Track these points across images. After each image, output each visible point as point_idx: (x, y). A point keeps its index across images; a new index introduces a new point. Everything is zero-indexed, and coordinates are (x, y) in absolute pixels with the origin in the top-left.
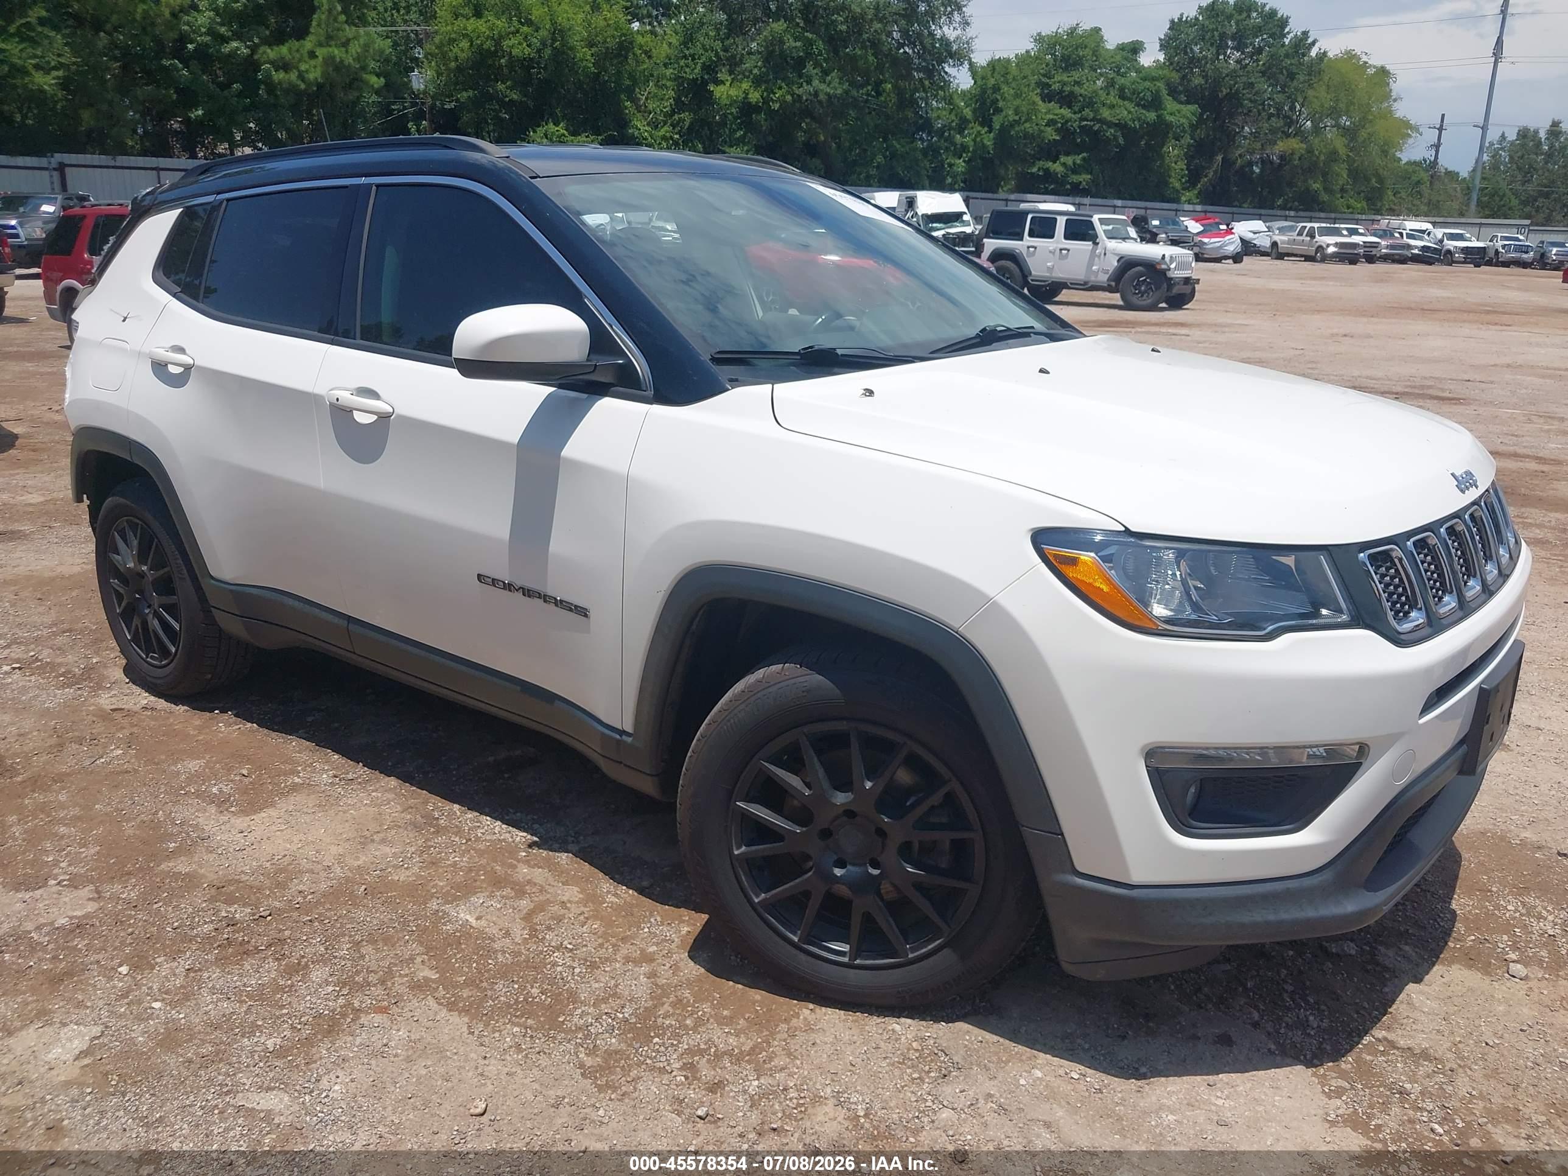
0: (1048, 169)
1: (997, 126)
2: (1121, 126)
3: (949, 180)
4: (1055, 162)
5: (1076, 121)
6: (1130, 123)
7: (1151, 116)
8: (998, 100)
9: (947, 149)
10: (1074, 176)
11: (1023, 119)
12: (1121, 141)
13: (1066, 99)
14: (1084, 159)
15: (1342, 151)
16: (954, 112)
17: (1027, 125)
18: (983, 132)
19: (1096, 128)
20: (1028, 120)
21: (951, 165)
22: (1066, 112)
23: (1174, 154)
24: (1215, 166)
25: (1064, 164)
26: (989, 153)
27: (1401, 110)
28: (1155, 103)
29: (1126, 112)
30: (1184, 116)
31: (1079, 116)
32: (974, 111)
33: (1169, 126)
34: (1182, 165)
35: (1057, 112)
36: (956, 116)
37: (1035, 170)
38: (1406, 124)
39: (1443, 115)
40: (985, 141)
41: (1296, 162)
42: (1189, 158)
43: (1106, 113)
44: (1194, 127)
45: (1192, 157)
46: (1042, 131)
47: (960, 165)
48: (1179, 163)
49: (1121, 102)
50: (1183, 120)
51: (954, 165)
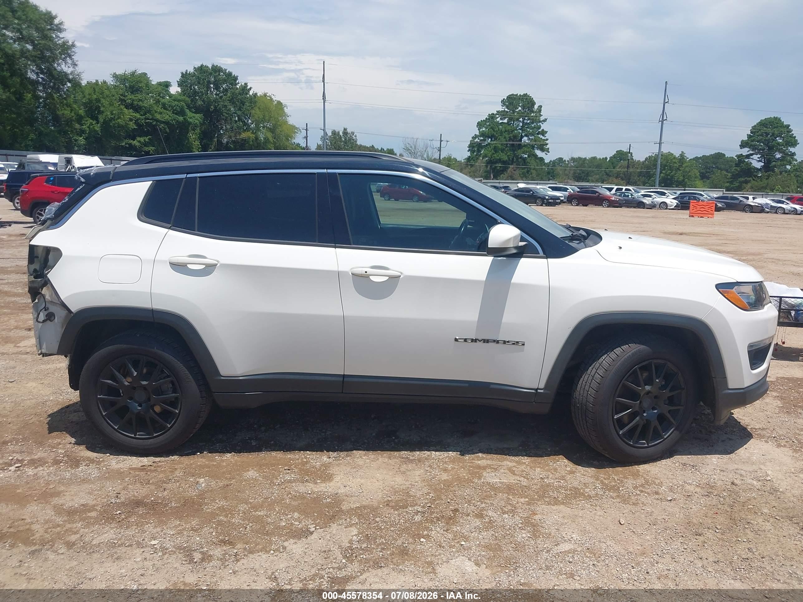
0: (131, 144)
1: (101, 120)
2: (167, 123)
3: (76, 148)
4: (134, 140)
5: (143, 119)
6: (170, 121)
7: (181, 119)
8: (100, 107)
9: (72, 131)
10: (145, 148)
11: (116, 117)
12: (167, 130)
13: (137, 109)
14: (149, 139)
15: (271, 139)
16: (73, 112)
17: (119, 120)
18: (94, 123)
19: (154, 123)
20: (119, 118)
21: (76, 140)
22: (138, 115)
23: (193, 137)
24: (214, 143)
25: (139, 142)
26: (99, 135)
27: (291, 121)
28: (182, 113)
29: (167, 116)
30: (197, 119)
31: (144, 117)
32: (86, 112)
33: (190, 123)
34: (197, 143)
35: (132, 114)
36: (75, 113)
37: (123, 144)
38: (294, 127)
39: (307, 124)
40: (96, 128)
41: (251, 143)
42: (201, 139)
43: (158, 116)
44: (202, 124)
45: (203, 139)
46: (128, 124)
47: (81, 140)
48: (196, 142)
49: (165, 111)
50: (197, 121)
51: (78, 140)
